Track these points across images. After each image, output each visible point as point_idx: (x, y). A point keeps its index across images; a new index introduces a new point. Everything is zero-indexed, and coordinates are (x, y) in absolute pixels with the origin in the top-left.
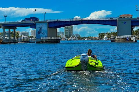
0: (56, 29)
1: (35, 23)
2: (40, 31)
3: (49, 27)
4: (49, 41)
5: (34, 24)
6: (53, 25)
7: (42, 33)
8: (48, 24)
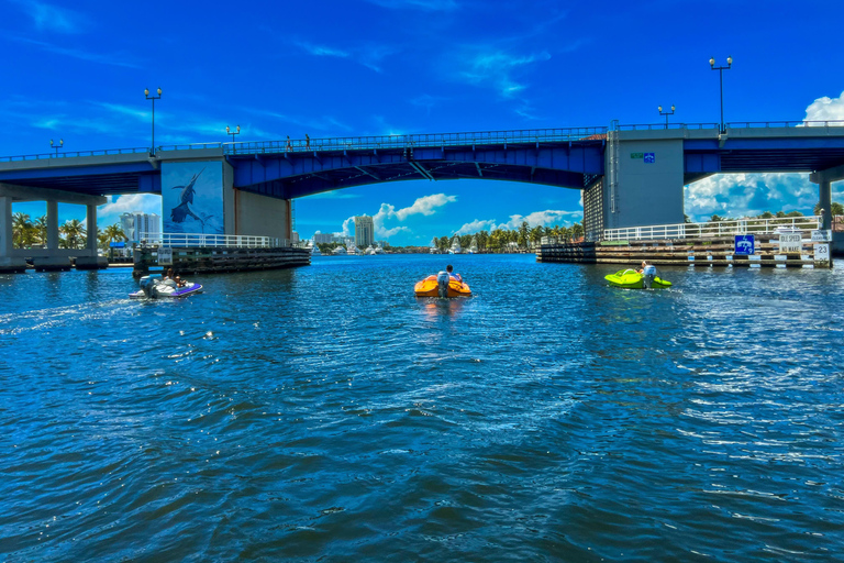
0: (288, 204)
1: (159, 162)
2: (184, 203)
3: (237, 187)
4: (207, 262)
5: (155, 167)
6: (259, 175)
7: (196, 218)
8: (228, 167)
